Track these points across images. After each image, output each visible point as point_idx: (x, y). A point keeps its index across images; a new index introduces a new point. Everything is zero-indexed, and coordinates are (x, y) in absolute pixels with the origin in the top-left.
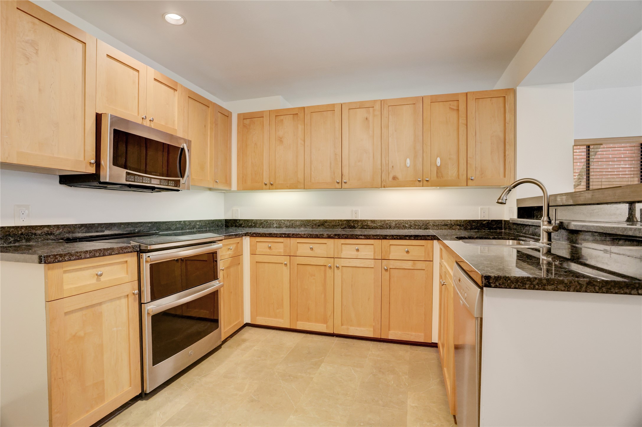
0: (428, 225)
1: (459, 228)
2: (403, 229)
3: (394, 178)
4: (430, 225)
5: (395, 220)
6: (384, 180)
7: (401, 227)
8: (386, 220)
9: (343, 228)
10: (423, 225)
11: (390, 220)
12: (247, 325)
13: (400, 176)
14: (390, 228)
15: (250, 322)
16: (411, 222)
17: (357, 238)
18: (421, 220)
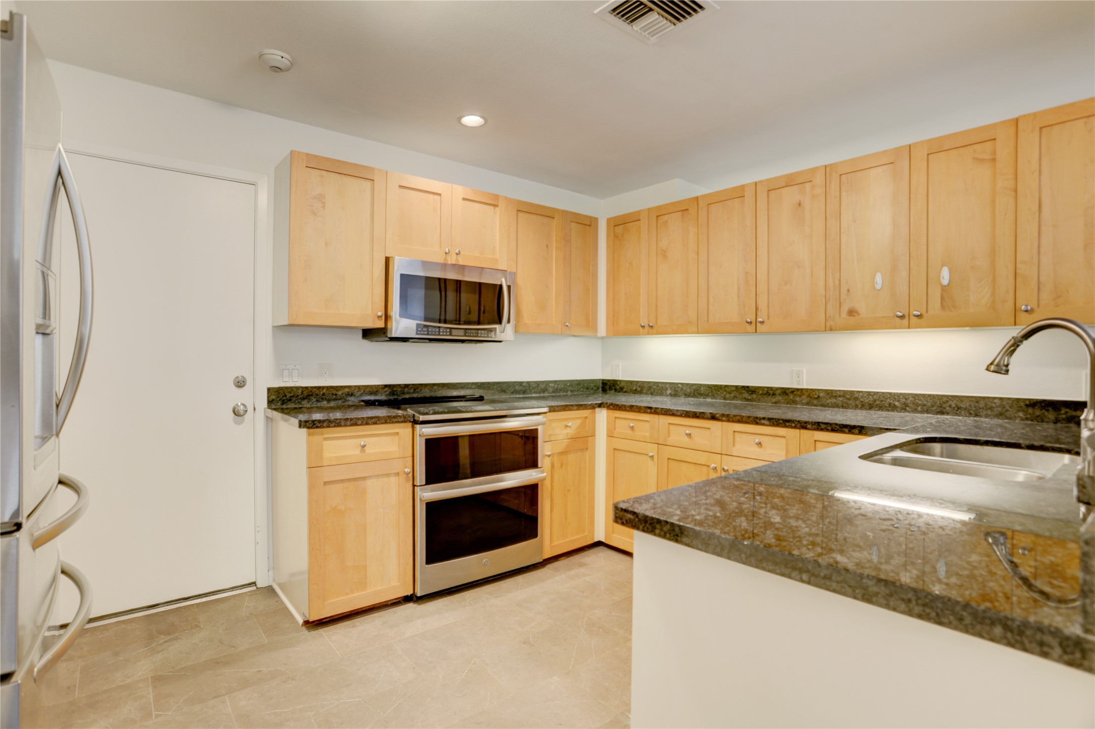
0: (944, 406)
1: (1024, 417)
2: (888, 410)
3: (852, 312)
4: (950, 406)
5: (873, 392)
6: (830, 317)
7: (886, 407)
8: (854, 391)
9: (776, 403)
10: (933, 406)
11: (862, 392)
12: (599, 544)
13: (862, 308)
14: (863, 408)
15: (604, 541)
16: (907, 397)
17: (757, 423)
18: (929, 395)
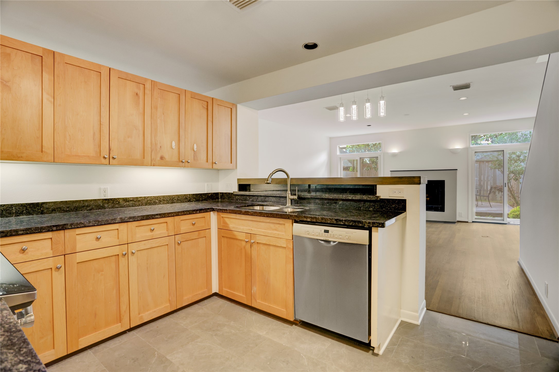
0: (173, 200)
1: (195, 200)
2: (153, 205)
3: (162, 158)
4: (175, 199)
5: (147, 197)
6: (153, 159)
7: (152, 203)
8: (138, 197)
9: (90, 210)
10: (170, 200)
11: (142, 197)
13: (167, 157)
14: (142, 205)
16: (161, 198)
18: (169, 196)
